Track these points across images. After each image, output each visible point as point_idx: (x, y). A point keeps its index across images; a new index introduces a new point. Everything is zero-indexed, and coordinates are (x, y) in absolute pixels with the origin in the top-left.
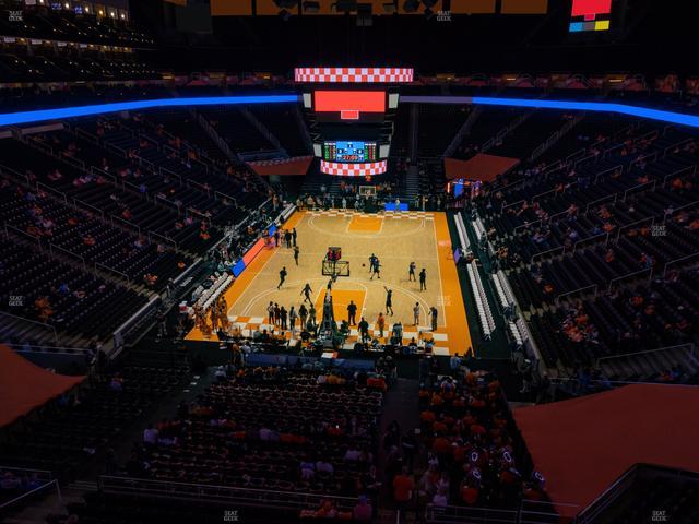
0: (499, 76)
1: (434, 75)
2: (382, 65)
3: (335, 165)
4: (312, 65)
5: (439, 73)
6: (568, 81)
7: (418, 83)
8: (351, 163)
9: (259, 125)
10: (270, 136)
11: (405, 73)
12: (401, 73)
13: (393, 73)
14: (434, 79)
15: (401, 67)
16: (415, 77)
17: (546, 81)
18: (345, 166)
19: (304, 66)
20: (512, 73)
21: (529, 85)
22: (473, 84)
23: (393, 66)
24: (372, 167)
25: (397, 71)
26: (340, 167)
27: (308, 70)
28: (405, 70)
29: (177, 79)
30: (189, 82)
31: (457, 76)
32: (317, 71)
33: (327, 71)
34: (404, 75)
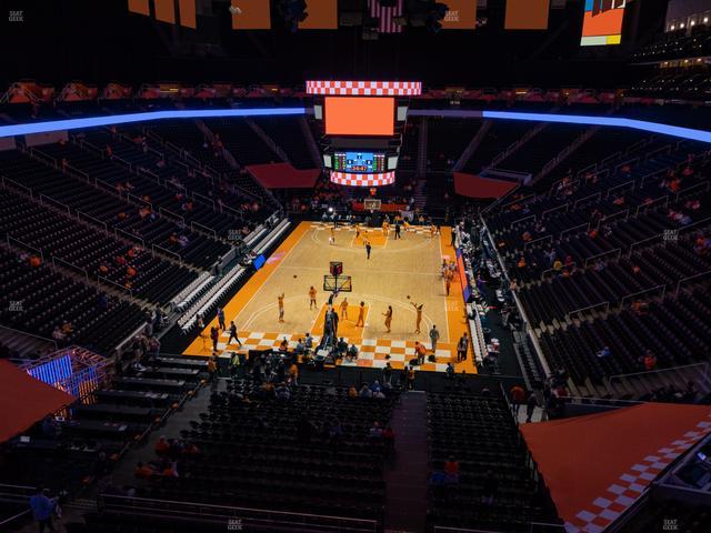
0: (510, 90)
1: (444, 89)
2: (391, 79)
3: (349, 176)
4: (323, 78)
5: (450, 86)
6: (580, 96)
7: (427, 96)
8: (365, 173)
9: (266, 138)
10: (277, 150)
11: (413, 86)
12: (409, 87)
13: (401, 87)
14: (444, 93)
15: (409, 80)
16: (424, 90)
17: (557, 95)
18: (359, 177)
19: (315, 79)
20: (522, 87)
21: (540, 99)
22: (484, 97)
23: (402, 79)
24: (385, 177)
25: (406, 84)
26: (354, 178)
27: (319, 83)
28: (413, 84)
29: (183, 91)
30: (196, 93)
31: (467, 90)
32: (327, 84)
33: (338, 84)
34: (413, 88)
